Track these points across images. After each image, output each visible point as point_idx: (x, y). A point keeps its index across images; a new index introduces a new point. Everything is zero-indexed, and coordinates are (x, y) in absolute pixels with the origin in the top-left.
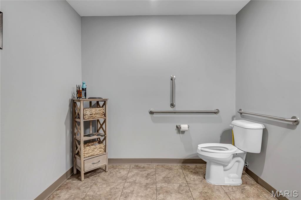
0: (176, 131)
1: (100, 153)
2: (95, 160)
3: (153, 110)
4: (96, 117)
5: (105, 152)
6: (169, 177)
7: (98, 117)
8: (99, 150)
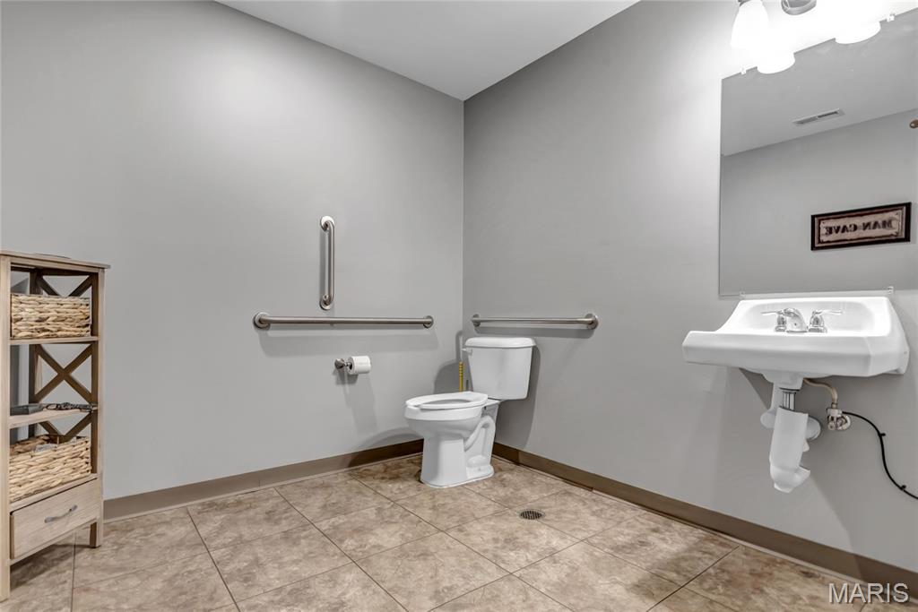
0: (334, 378)
1: (76, 477)
2: (58, 506)
3: (266, 314)
4: (59, 333)
5: (94, 471)
6: (337, 503)
7: (68, 333)
8: (72, 463)
